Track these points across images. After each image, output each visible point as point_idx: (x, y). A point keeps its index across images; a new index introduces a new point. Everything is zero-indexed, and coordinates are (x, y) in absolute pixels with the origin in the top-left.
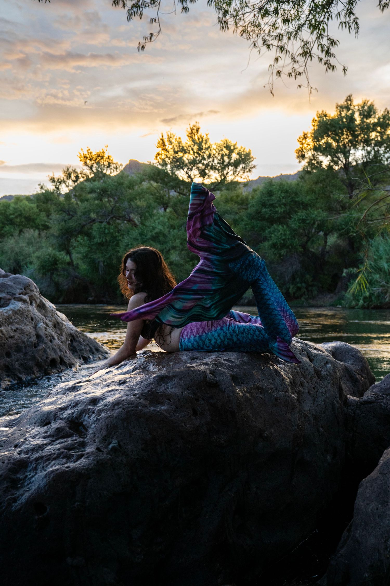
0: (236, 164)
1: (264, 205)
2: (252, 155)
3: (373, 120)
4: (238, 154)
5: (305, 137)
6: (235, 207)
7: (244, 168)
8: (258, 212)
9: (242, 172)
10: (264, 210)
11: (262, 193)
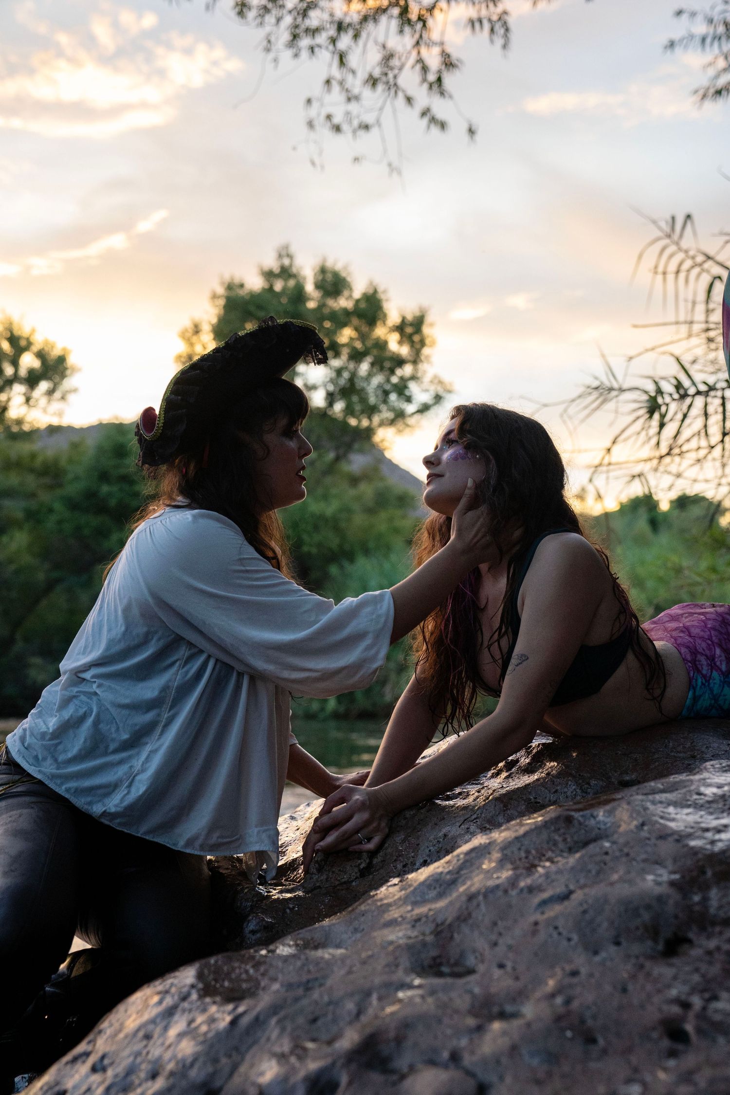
0: (32, 380)
1: (104, 476)
2: (71, 360)
3: (343, 303)
4: (40, 355)
5: (197, 330)
6: (31, 481)
7: (50, 393)
8: (91, 495)
9: (43, 401)
10: (105, 489)
11: (100, 450)
